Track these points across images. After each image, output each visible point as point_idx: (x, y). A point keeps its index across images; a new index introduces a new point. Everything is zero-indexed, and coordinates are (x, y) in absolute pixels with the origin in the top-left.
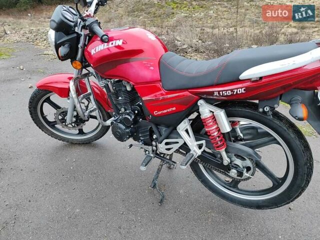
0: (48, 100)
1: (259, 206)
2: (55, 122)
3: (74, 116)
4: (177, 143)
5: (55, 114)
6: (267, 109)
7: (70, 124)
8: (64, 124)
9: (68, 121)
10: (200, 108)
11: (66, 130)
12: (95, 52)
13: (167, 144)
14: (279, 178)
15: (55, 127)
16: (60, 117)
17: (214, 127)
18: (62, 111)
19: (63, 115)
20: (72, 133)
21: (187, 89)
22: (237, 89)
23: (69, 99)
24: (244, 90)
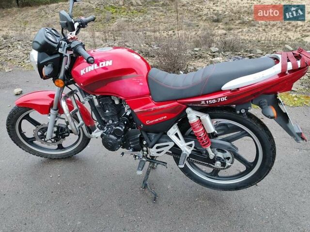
0: (27, 117)
1: (237, 187)
2: (34, 139)
3: (55, 132)
4: (168, 146)
5: (34, 130)
6: (243, 111)
7: (50, 140)
8: (43, 140)
9: (48, 137)
10: (188, 114)
11: (45, 146)
12: (84, 73)
13: (157, 148)
14: (251, 163)
15: (33, 143)
16: (39, 133)
17: (201, 130)
18: (42, 127)
19: (43, 131)
20: (51, 149)
21: (176, 100)
22: (221, 98)
23: (50, 115)
24: (226, 98)
